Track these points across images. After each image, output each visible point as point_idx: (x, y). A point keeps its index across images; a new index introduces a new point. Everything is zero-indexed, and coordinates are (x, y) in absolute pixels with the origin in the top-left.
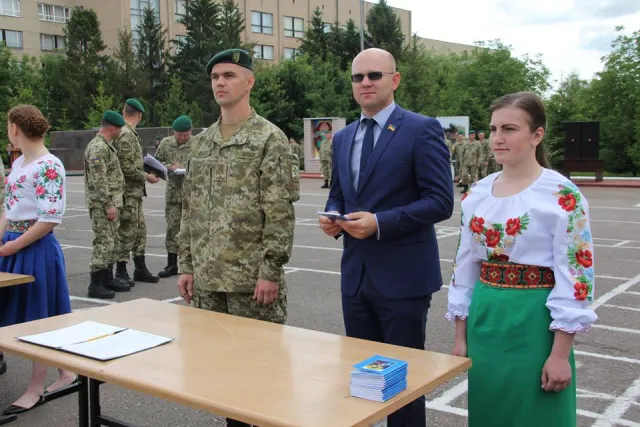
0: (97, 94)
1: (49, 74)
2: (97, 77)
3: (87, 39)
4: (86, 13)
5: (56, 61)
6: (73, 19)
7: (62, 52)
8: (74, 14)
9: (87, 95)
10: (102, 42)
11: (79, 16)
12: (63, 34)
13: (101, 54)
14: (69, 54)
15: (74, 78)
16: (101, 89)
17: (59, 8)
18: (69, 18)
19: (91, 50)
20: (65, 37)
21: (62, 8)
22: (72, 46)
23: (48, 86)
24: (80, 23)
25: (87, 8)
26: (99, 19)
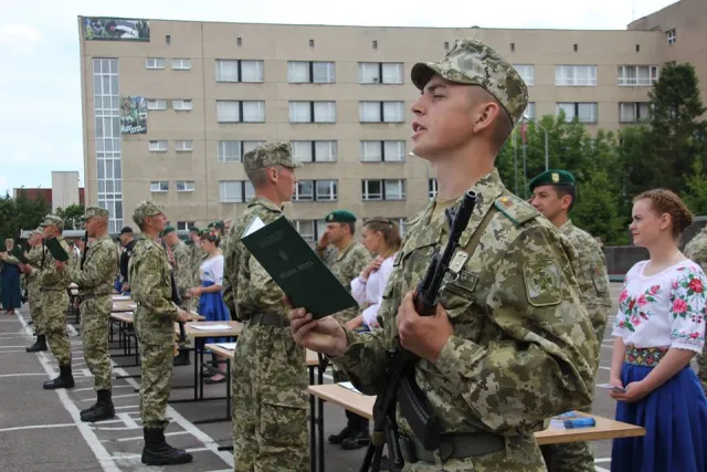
0: (692, 172)
1: (627, 151)
2: (692, 151)
3: (678, 101)
4: (680, 70)
5: (638, 134)
6: (661, 79)
7: (645, 122)
8: (664, 72)
9: (679, 175)
10: (700, 104)
11: (671, 74)
12: (648, 99)
13: (698, 120)
14: (655, 124)
15: (660, 154)
16: (697, 165)
17: (644, 67)
18: (657, 78)
19: (684, 117)
20: (650, 103)
21: (647, 67)
22: (660, 113)
23: (626, 167)
24: (670, 83)
25: (680, 62)
26: (698, 73)
